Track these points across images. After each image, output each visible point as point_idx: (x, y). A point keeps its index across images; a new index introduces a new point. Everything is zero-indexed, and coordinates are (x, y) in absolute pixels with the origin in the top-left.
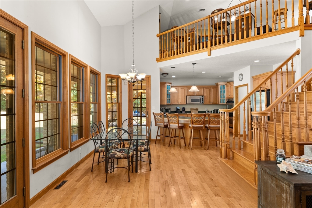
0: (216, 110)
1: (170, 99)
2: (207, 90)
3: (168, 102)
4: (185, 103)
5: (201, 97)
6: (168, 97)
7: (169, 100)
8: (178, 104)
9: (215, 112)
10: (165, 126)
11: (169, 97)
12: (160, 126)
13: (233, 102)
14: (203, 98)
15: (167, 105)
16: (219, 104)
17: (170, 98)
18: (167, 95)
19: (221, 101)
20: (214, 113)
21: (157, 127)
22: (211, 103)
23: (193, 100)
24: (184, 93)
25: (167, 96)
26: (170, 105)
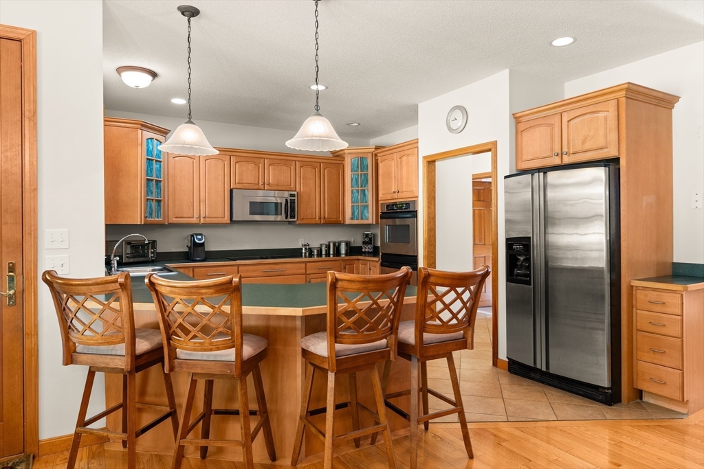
0: (334, 244)
1: (159, 201)
2: (309, 171)
3: (151, 214)
4: (227, 219)
5: (286, 194)
6: (148, 191)
7: (154, 204)
8: (194, 220)
9: (331, 252)
10: (142, 362)
11: (154, 189)
12: (100, 361)
13: (414, 214)
14: (293, 202)
15: (146, 227)
16: (348, 221)
17: (159, 194)
18: (144, 182)
19: (353, 213)
20: (328, 254)
21: (79, 373)
22: (320, 218)
23: (257, 208)
24: (221, 178)
25: (148, 186)
26: (161, 226)
